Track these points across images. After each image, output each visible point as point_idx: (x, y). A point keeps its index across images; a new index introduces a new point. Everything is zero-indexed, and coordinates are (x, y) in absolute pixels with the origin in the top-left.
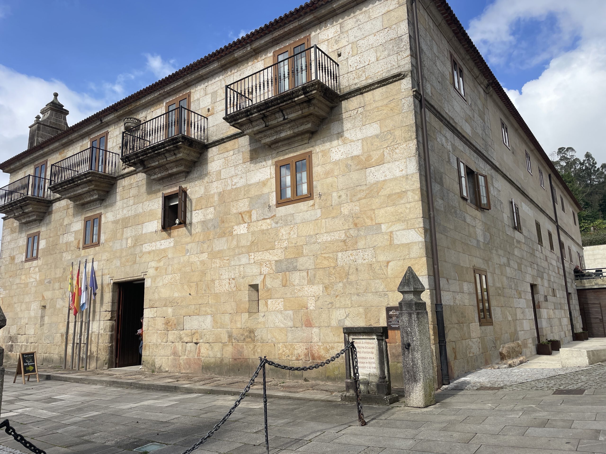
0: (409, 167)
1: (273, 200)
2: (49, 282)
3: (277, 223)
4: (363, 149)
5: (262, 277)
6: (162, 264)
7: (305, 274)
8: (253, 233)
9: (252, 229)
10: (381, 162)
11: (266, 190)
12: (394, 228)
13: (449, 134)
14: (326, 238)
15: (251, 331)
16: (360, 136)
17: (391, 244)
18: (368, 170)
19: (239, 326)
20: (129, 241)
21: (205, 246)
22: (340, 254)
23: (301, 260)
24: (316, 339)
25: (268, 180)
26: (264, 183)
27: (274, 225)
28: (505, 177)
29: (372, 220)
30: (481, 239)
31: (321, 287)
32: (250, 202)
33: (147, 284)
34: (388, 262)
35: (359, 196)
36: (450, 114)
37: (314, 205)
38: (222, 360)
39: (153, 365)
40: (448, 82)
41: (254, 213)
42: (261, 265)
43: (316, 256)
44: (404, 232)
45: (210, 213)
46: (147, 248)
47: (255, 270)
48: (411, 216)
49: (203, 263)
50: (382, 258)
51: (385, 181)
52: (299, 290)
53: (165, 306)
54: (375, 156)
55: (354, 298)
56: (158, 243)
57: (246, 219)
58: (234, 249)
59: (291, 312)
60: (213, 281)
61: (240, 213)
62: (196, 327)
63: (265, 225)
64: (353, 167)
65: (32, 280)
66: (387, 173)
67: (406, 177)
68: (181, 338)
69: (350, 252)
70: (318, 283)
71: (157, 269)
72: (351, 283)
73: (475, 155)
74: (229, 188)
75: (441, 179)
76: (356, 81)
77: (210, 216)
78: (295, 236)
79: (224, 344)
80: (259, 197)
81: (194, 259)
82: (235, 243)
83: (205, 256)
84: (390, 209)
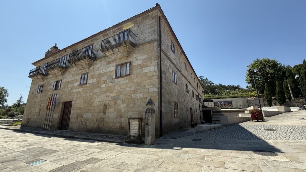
0: (155, 68)
1: (114, 77)
2: (43, 101)
3: (115, 84)
4: (142, 62)
5: (108, 101)
6: (78, 96)
7: (121, 101)
8: (107, 87)
9: (107, 86)
10: (147, 66)
11: (112, 74)
12: (149, 87)
13: (169, 61)
14: (129, 89)
15: (103, 119)
16: (142, 58)
17: (148, 92)
18: (143, 69)
19: (100, 117)
20: (69, 89)
21: (92, 91)
22: (133, 95)
23: (121, 96)
24: (123, 122)
25: (113, 71)
26: (112, 71)
27: (114, 85)
28: (185, 77)
29: (143, 84)
30: (177, 93)
31: (126, 105)
32: (107, 77)
33: (73, 102)
34: (147, 98)
35: (140, 76)
36: (170, 56)
37: (126, 79)
38: (93, 128)
39: (72, 129)
40: (169, 47)
41: (108, 81)
42: (108, 97)
43: (125, 95)
44: (152, 88)
45: (95, 80)
46: (74, 91)
47: (106, 99)
48: (155, 83)
49: (91, 96)
50: (145, 96)
51: (148, 72)
52: (119, 106)
53: (78, 110)
54: (146, 64)
55: (136, 109)
56: (78, 89)
57: (105, 83)
58: (101, 92)
59: (116, 113)
60: (93, 102)
61: (104, 81)
62: (86, 117)
63: (111, 85)
64: (139, 67)
65: (38, 100)
66: (149, 70)
67: (154, 71)
68: (81, 120)
69: (136, 94)
70: (125, 104)
71: (76, 98)
72: (135, 104)
73: (177, 70)
74: (101, 73)
75: (165, 73)
76: (142, 42)
77: (94, 81)
78: (120, 88)
79: (95, 123)
80: (110, 76)
81: (88, 95)
82: (101, 90)
83: (91, 94)
84: (149, 81)
